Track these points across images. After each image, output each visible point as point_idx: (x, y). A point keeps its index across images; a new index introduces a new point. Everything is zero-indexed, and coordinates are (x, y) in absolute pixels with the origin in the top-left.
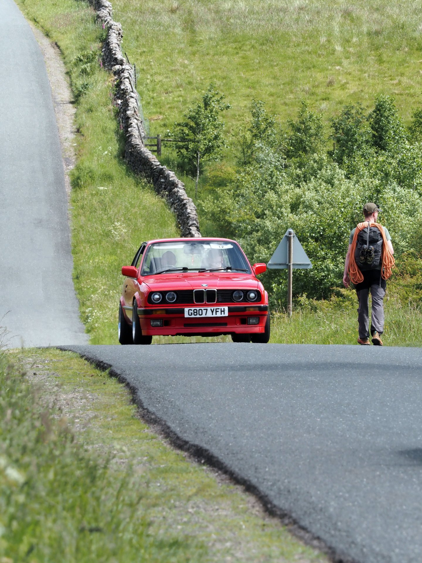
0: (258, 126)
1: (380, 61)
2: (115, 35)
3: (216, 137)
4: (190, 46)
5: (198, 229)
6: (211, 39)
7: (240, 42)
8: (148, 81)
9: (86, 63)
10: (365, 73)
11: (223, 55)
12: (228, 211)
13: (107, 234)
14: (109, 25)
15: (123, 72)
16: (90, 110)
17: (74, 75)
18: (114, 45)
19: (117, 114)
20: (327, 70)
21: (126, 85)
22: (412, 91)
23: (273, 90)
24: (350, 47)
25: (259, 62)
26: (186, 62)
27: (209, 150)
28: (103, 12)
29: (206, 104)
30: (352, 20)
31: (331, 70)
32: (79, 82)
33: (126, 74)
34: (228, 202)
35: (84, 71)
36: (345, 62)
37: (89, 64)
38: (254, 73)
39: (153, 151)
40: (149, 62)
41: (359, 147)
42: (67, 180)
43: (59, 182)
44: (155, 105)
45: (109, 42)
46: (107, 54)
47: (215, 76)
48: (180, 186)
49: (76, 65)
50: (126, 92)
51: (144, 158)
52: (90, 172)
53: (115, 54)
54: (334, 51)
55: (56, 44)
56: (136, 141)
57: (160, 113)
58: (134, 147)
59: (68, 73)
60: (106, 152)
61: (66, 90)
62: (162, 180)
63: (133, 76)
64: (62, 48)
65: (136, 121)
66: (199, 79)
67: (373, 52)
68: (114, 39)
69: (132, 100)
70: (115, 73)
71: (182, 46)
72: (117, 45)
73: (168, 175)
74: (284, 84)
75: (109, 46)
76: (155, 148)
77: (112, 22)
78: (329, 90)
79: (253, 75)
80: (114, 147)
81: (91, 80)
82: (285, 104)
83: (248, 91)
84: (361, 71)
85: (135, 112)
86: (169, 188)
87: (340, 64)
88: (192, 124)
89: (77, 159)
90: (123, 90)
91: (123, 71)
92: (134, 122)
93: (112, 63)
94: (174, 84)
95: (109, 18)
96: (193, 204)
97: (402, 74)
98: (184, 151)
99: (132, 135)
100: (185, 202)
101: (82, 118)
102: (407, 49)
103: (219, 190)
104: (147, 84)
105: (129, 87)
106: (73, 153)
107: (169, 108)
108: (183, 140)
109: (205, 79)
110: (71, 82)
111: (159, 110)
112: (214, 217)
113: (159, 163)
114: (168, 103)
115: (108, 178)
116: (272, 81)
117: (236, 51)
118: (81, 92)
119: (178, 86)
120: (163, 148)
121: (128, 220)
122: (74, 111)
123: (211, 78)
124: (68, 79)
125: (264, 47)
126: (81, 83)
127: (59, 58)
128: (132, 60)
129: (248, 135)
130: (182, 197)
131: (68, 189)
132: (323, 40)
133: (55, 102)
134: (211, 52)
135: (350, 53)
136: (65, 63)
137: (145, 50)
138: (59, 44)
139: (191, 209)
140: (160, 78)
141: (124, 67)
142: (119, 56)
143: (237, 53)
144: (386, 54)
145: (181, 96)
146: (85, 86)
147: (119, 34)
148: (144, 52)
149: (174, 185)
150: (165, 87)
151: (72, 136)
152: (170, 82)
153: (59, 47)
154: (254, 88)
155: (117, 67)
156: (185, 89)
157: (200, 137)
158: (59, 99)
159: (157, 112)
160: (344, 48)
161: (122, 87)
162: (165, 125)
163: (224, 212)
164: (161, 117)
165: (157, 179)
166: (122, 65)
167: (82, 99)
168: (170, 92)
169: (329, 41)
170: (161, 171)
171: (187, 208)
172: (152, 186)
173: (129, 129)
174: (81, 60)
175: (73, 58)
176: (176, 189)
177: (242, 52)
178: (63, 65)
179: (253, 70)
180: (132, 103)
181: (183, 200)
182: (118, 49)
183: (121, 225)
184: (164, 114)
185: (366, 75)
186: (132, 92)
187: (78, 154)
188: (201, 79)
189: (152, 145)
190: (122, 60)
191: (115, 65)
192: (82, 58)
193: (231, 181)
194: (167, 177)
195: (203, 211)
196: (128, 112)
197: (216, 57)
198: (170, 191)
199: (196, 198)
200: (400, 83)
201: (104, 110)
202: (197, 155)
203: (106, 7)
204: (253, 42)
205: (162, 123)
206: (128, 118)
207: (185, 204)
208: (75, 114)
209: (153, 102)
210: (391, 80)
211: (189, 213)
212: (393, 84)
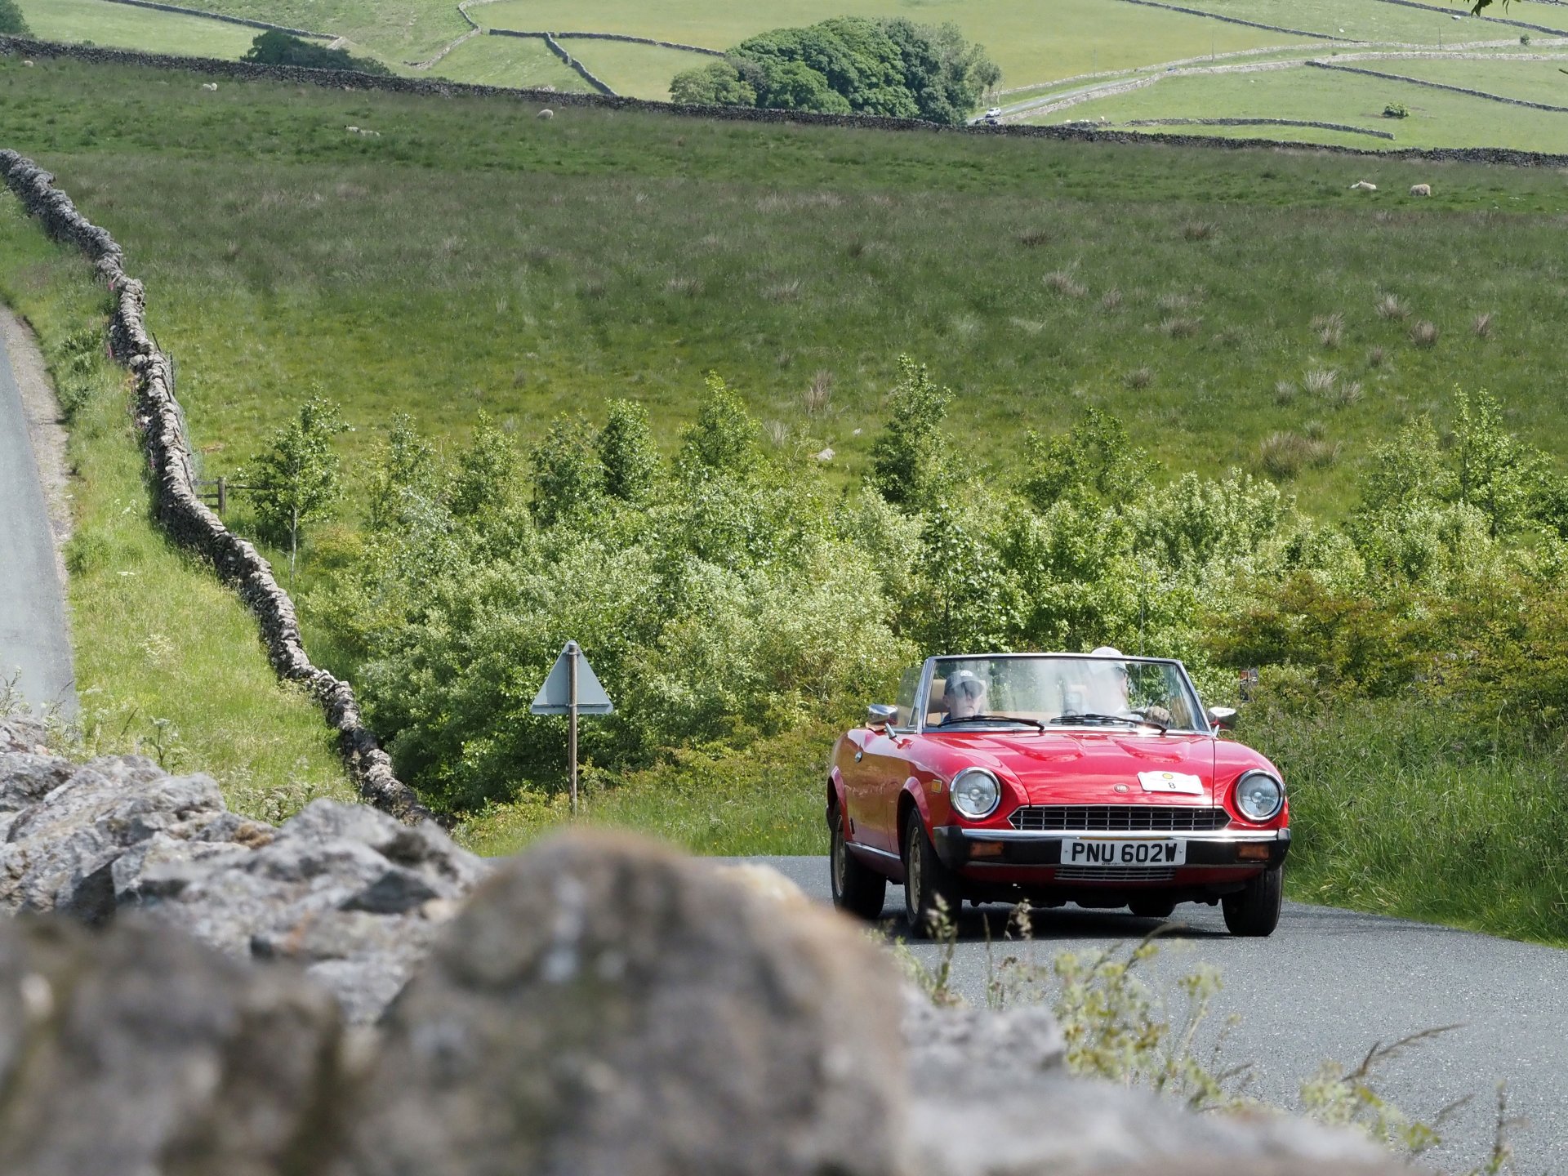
0: (400, 461)
1: (605, 343)
2: (132, 302)
3: (325, 481)
4: (266, 318)
5: (299, 646)
6: (301, 306)
7: (352, 311)
8: (195, 383)
9: (83, 352)
10: (580, 362)
11: (325, 334)
12: (353, 610)
13: (140, 655)
14: (119, 285)
15: (150, 367)
16: (94, 435)
17: (60, 374)
18: (130, 319)
19: (143, 442)
20: (512, 358)
21: (158, 389)
22: (664, 395)
23: (416, 395)
24: (549, 318)
25: (391, 347)
26: (261, 347)
27: (311, 503)
28: (108, 262)
29: (307, 424)
30: (549, 272)
31: (518, 359)
32: (73, 386)
33: (156, 371)
34: (353, 595)
35: (79, 367)
36: (543, 345)
37: (87, 354)
38: (382, 365)
39: (212, 507)
40: (195, 348)
41: (584, 493)
42: (60, 559)
43: (44, 561)
44: (211, 423)
45: (122, 314)
46: (119, 335)
47: (314, 373)
48: (262, 568)
49: (63, 355)
50: (157, 402)
51: (197, 520)
52: (101, 545)
53: (134, 335)
54: (522, 325)
55: (25, 319)
56: (181, 488)
57: (220, 439)
58: (178, 499)
59: (51, 371)
60: (128, 509)
61: (48, 400)
62: (231, 559)
63: (168, 374)
64: (36, 326)
65: (178, 453)
66: (284, 377)
67: (590, 327)
68: (130, 310)
69: (169, 416)
70: (135, 369)
71: (251, 319)
72: (136, 320)
73: (241, 549)
74: (436, 385)
75: (122, 320)
76: (215, 501)
77: (125, 279)
78: (517, 394)
79: (381, 369)
80: (142, 500)
81: (94, 381)
82: (442, 420)
83: (373, 398)
84: (572, 359)
85: (176, 436)
86: (243, 571)
87: (534, 348)
88: (281, 457)
89: (74, 522)
90: (152, 398)
91: (150, 365)
92: (175, 455)
93: (130, 351)
94: (241, 386)
95: (119, 272)
96: (287, 599)
97: (645, 366)
98: (267, 505)
99: (173, 478)
100: (273, 596)
101: (80, 448)
102: (650, 321)
103: (336, 574)
104: (192, 388)
105: (163, 393)
106: (68, 512)
107: (236, 429)
108: (266, 485)
109: (296, 377)
110: (57, 386)
111: (216, 433)
112: (328, 622)
113: (223, 528)
114: (233, 422)
115: (133, 555)
116: (416, 380)
117: (348, 326)
118: (76, 402)
119: (249, 391)
120: (228, 501)
121: (171, 630)
122: (64, 437)
123: (306, 376)
124: (51, 380)
125: (398, 321)
126: (76, 386)
127: (31, 344)
128: (163, 346)
129: (383, 476)
130: (268, 588)
131: (63, 575)
132: (501, 306)
133: (30, 422)
134: (304, 329)
135: (550, 328)
136: (44, 352)
137: (185, 326)
138: (29, 318)
139: (286, 608)
140: (217, 376)
141: (151, 358)
142: (142, 338)
143: (350, 331)
144: (614, 331)
145: (254, 408)
146: (84, 393)
147: (139, 299)
148: (185, 330)
149: (252, 566)
150: (227, 392)
151: (63, 482)
152: (235, 382)
153: (30, 324)
154: (384, 392)
155: (139, 358)
156: (261, 397)
157: (296, 479)
158: (36, 415)
159: (214, 438)
160: (540, 320)
161: (151, 394)
162: (229, 460)
163: (345, 612)
164: (221, 446)
165: (221, 558)
166: (147, 354)
167: (78, 417)
168: (236, 402)
169: (511, 308)
170: (228, 543)
171: (277, 607)
172: (213, 569)
173: (167, 468)
174: (72, 347)
175: (58, 344)
176: (256, 574)
177: (361, 329)
178: (40, 355)
179: (381, 361)
180: (171, 421)
181: (270, 593)
182: (138, 326)
183: (162, 639)
184: (227, 441)
185: (581, 367)
186: (170, 401)
187: (77, 513)
188: (289, 378)
189: (210, 496)
190: (147, 346)
191: (134, 355)
192: (74, 343)
193: (356, 559)
194: (239, 553)
195: (309, 612)
196: (164, 438)
197: (314, 339)
198: (245, 577)
199: (292, 588)
200: (642, 380)
201: (119, 435)
202: (293, 511)
203: (112, 252)
204: (378, 311)
205: (225, 456)
206: (165, 448)
207: (273, 601)
208: (67, 442)
209: (205, 418)
210: (626, 375)
211: (281, 617)
212: (630, 384)
